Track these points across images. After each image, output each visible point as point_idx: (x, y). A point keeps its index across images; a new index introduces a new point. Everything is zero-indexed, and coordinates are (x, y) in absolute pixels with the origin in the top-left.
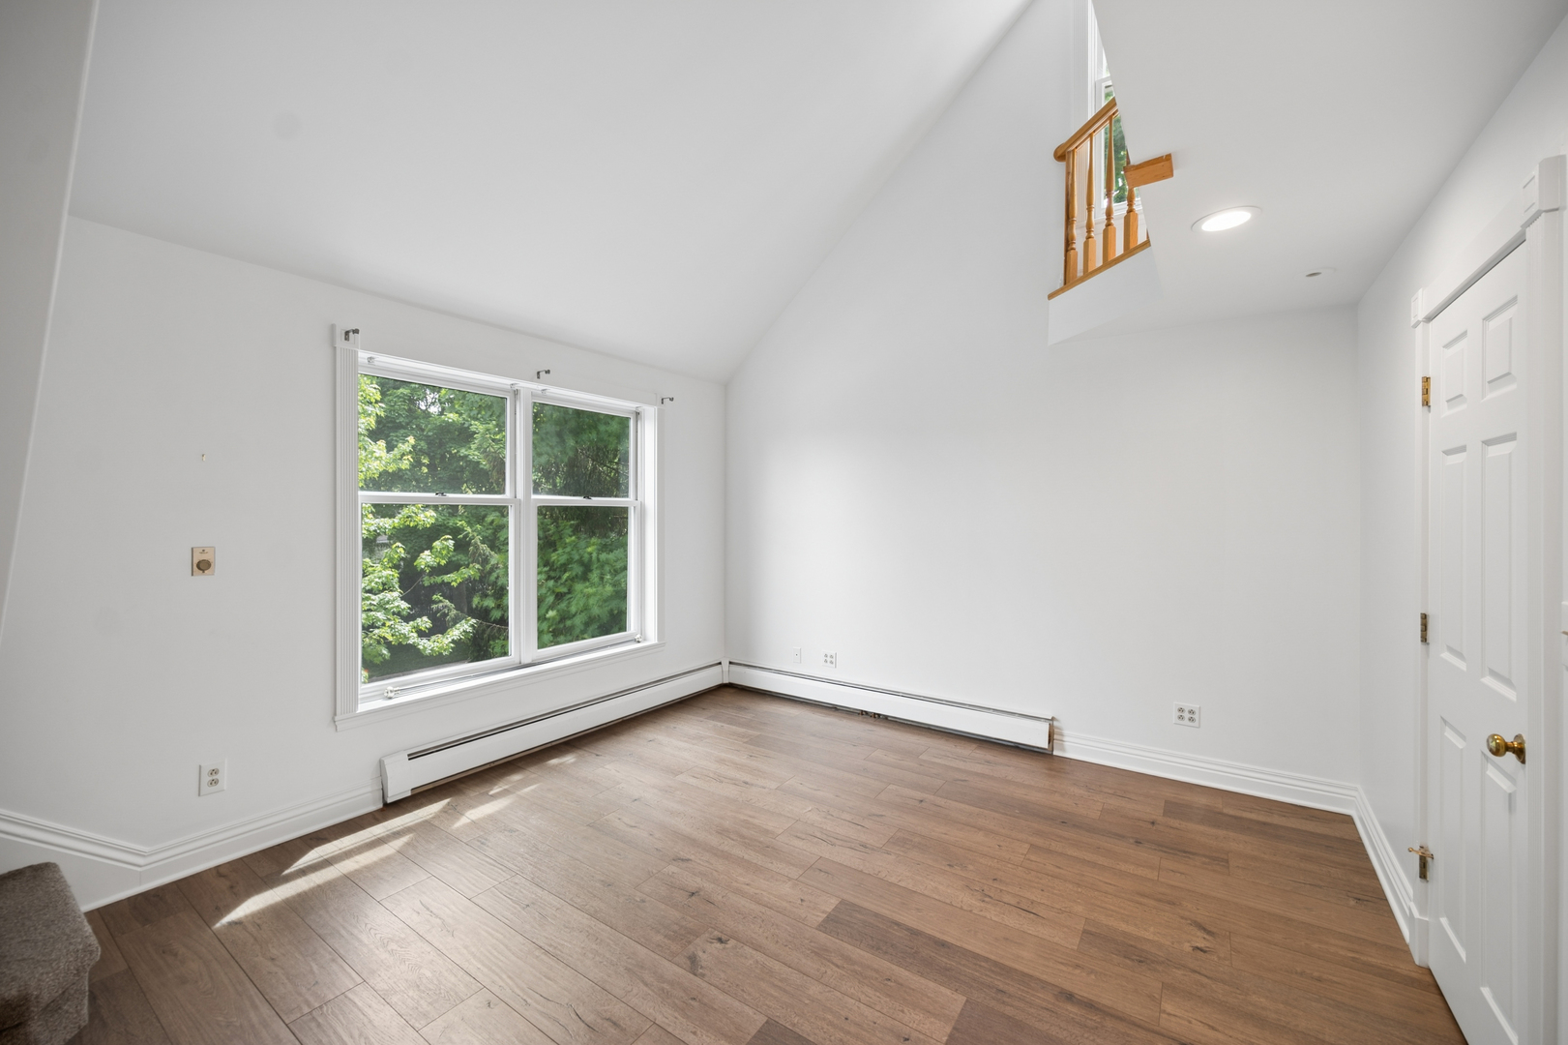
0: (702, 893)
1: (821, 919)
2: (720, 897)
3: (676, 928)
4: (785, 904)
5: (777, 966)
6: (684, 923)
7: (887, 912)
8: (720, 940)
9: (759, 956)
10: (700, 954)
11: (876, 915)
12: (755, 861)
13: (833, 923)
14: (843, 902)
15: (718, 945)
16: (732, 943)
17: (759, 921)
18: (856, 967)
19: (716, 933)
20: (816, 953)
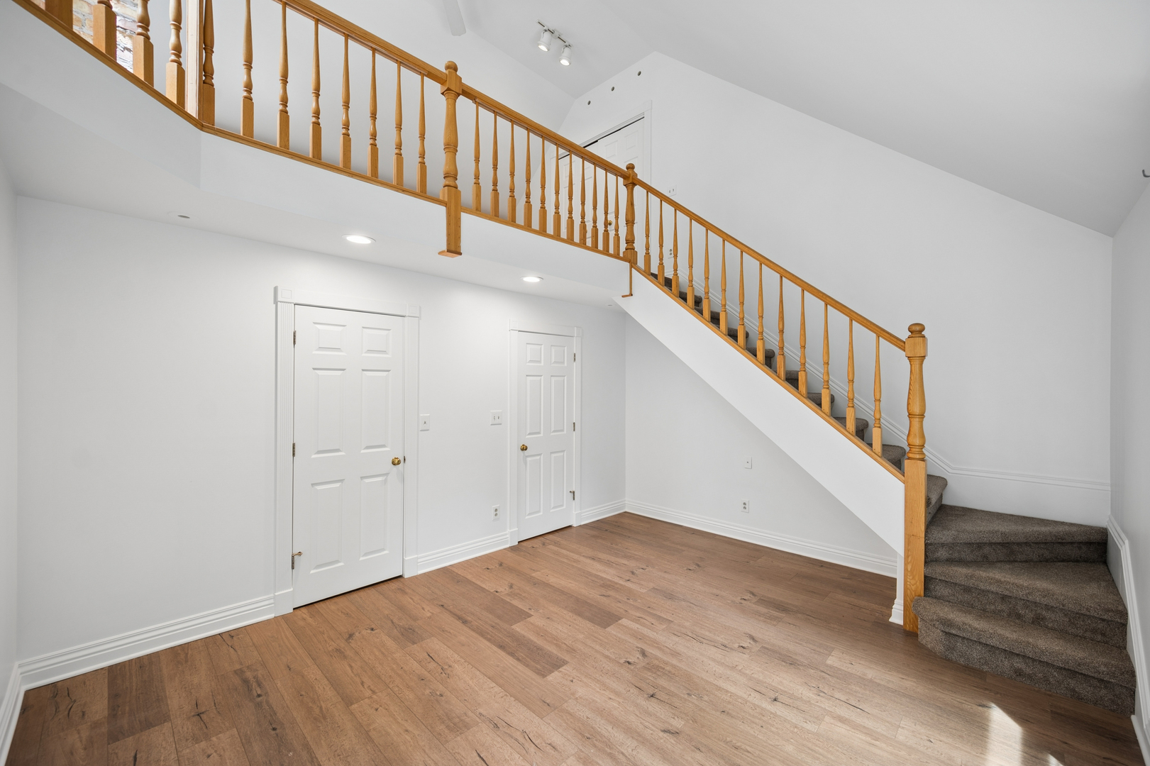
0: (646, 696)
1: (564, 667)
2: (632, 691)
3: (659, 673)
4: (585, 680)
5: (598, 647)
6: (654, 675)
7: (519, 667)
8: (629, 663)
9: (607, 653)
10: (640, 657)
11: (527, 666)
12: (603, 722)
13: (557, 664)
14: (544, 676)
15: (630, 661)
16: (622, 661)
17: (604, 671)
18: (555, 642)
19: (632, 667)
20: (574, 650)
